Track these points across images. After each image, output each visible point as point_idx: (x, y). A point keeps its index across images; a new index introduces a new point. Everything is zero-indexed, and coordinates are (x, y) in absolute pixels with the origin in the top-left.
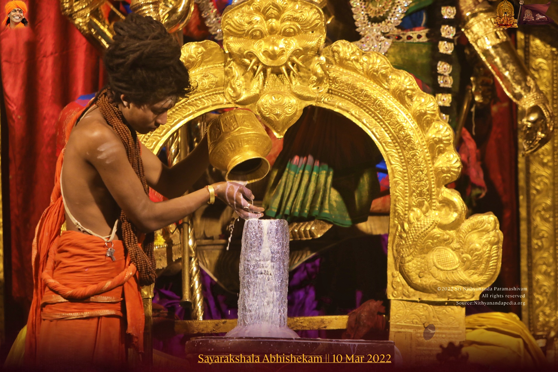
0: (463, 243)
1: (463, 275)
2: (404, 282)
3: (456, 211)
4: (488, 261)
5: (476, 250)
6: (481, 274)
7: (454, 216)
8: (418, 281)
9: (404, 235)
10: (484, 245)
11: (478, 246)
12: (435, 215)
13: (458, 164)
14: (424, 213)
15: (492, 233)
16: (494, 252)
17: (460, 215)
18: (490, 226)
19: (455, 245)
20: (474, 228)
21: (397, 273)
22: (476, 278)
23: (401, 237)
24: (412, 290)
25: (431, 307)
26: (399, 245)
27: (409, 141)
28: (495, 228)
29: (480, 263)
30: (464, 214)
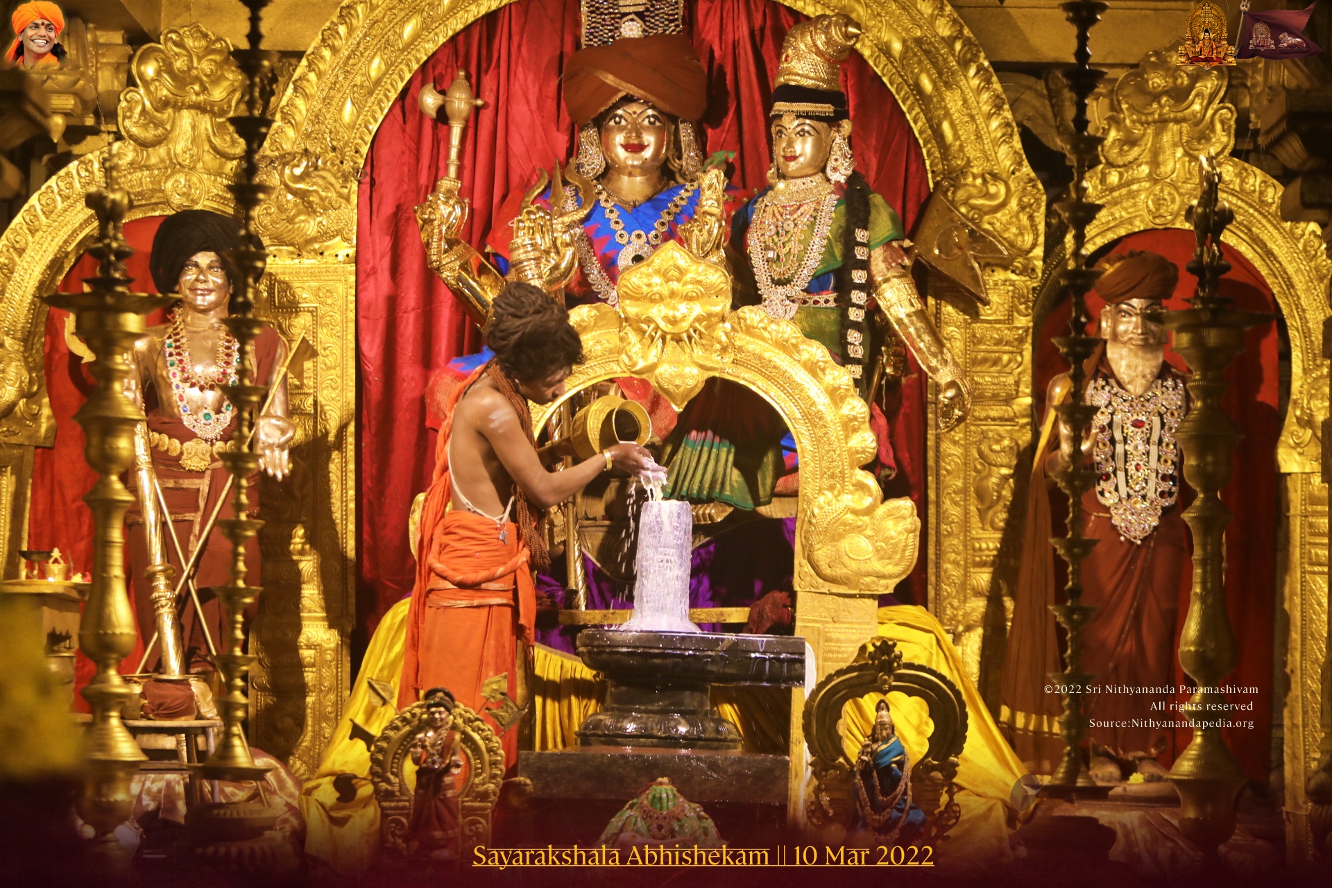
0: (878, 531)
1: (877, 566)
2: (812, 572)
3: (871, 495)
4: (904, 551)
5: (892, 538)
6: (897, 565)
7: (868, 501)
8: (828, 571)
9: (814, 521)
10: (900, 533)
11: (893, 534)
12: (848, 500)
13: (874, 444)
14: (836, 497)
15: (909, 520)
16: (910, 540)
17: (875, 500)
18: (907, 513)
19: (869, 532)
20: (889, 514)
21: (805, 562)
22: (891, 569)
23: (810, 522)
24: (820, 581)
25: (841, 600)
26: (807, 532)
27: (821, 418)
28: (912, 515)
29: (895, 552)
30: (879, 499)
